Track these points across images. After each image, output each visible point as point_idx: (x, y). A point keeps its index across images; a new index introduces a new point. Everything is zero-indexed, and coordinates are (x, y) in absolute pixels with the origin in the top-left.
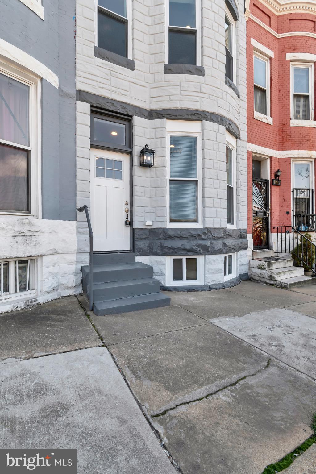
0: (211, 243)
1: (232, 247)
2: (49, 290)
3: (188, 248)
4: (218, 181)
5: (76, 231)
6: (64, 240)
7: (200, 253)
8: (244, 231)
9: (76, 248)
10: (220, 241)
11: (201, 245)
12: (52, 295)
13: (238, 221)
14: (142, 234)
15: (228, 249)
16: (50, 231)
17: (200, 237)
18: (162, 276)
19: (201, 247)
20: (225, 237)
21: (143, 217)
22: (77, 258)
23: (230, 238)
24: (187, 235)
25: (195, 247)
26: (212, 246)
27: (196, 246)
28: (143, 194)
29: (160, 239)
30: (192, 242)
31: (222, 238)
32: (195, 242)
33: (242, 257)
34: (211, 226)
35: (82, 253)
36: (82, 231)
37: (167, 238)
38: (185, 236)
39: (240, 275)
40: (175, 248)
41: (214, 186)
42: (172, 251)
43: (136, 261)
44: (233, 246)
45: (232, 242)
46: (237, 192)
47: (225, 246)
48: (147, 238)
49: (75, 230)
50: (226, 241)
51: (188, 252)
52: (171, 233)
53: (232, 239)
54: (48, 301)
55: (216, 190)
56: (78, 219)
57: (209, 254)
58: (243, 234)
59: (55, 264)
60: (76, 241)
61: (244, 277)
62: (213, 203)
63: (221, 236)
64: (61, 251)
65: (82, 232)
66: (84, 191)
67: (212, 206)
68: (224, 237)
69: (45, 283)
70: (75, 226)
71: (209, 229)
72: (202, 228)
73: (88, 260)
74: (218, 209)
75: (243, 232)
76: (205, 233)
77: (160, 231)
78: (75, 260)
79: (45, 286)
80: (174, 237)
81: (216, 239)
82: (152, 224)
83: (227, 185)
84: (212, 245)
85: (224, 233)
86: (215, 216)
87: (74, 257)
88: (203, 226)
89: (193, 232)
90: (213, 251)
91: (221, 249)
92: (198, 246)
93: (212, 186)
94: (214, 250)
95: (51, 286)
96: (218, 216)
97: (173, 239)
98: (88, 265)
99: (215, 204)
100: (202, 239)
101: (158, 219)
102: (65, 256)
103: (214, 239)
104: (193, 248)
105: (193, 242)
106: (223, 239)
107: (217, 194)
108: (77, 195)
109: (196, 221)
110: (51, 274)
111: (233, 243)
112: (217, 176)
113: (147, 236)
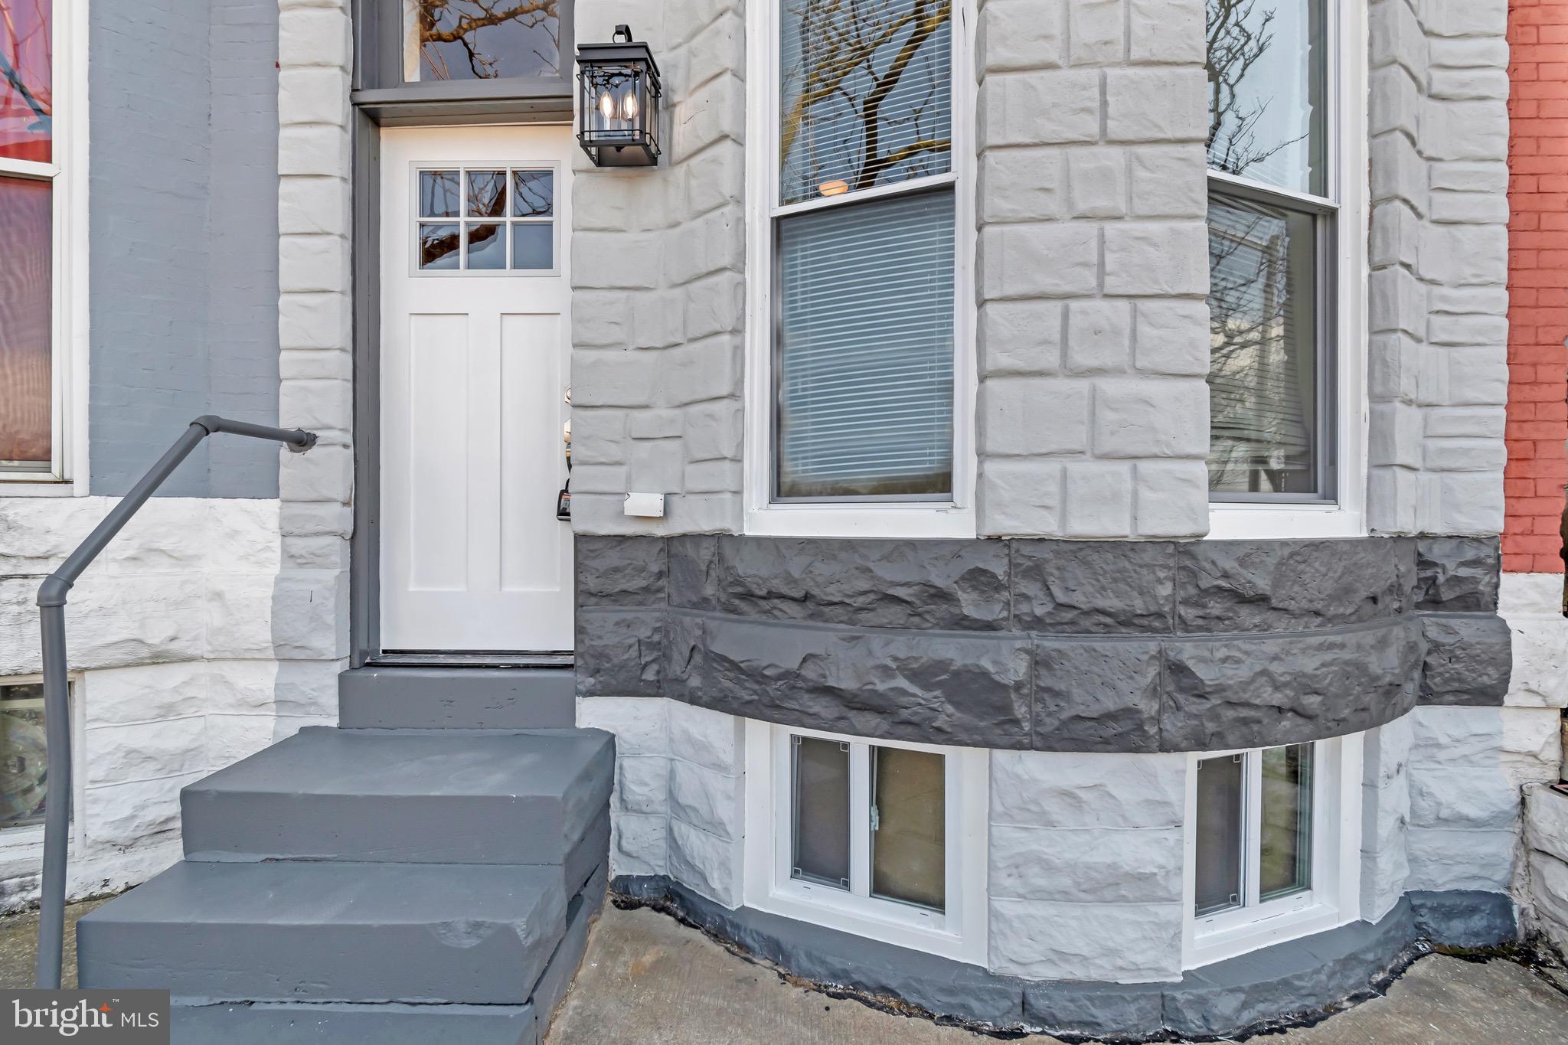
0: (1039, 662)
1: (1270, 696)
2: (123, 835)
3: (847, 683)
4: (1116, 152)
5: (279, 551)
6: (218, 596)
7: (939, 730)
8: (1470, 554)
9: (268, 636)
10: (1135, 644)
11: (942, 666)
12: (142, 860)
13: (1386, 474)
14: (616, 570)
15: (1215, 716)
16: (130, 553)
17: (942, 609)
18: (713, 839)
19: (940, 685)
20: (1189, 613)
21: (622, 471)
22: (276, 684)
23: (1247, 616)
24: (847, 588)
25: (893, 684)
26: (1046, 681)
27: (906, 677)
28: (617, 334)
29: (703, 603)
30: (876, 641)
31: (1157, 624)
32: (901, 646)
33: (1442, 755)
34: (1047, 526)
35: (303, 663)
36: (303, 552)
37: (737, 602)
38: (833, 593)
39: (1411, 903)
40: (767, 672)
41: (1069, 203)
42: (755, 692)
43: (577, 725)
44: (1277, 688)
45: (1275, 658)
46: (1378, 242)
47: (1182, 690)
48: (646, 589)
49: (277, 543)
50: (1187, 650)
51: (851, 714)
52: (752, 569)
53: (1281, 624)
54: (106, 890)
55: (1091, 228)
56: (283, 493)
57: (1019, 746)
58: (1458, 580)
59: (167, 711)
60: (270, 603)
61: (1457, 926)
62: (1056, 337)
63: (1139, 605)
64: (209, 648)
65: (302, 556)
66: (311, 343)
67: (1051, 359)
68: (1182, 610)
69: (95, 801)
70: (273, 524)
71: (1027, 550)
72: (974, 537)
73: (331, 700)
74: (1110, 387)
75: (1451, 566)
76: (979, 579)
77: (706, 553)
78: (270, 694)
79: (97, 815)
80: (770, 595)
81: (1086, 623)
82: (660, 505)
83: (1210, 180)
84: (1043, 672)
85: (1182, 576)
86: (1079, 438)
87: (262, 680)
88: (978, 527)
89: (887, 572)
90: (1051, 724)
91: (1130, 712)
92: (921, 675)
93: (1052, 205)
94: (1065, 715)
95: (133, 817)
96: (1108, 445)
97: (766, 612)
98: (334, 722)
99: (1072, 343)
100: (963, 623)
101: (699, 477)
102: (227, 670)
103: (1072, 623)
104: (881, 687)
105: (887, 644)
106: (1166, 630)
107: (1102, 264)
108: (284, 372)
109: (939, 484)
110: (135, 757)
111: (1276, 668)
112: (1104, 117)
113: (644, 583)
